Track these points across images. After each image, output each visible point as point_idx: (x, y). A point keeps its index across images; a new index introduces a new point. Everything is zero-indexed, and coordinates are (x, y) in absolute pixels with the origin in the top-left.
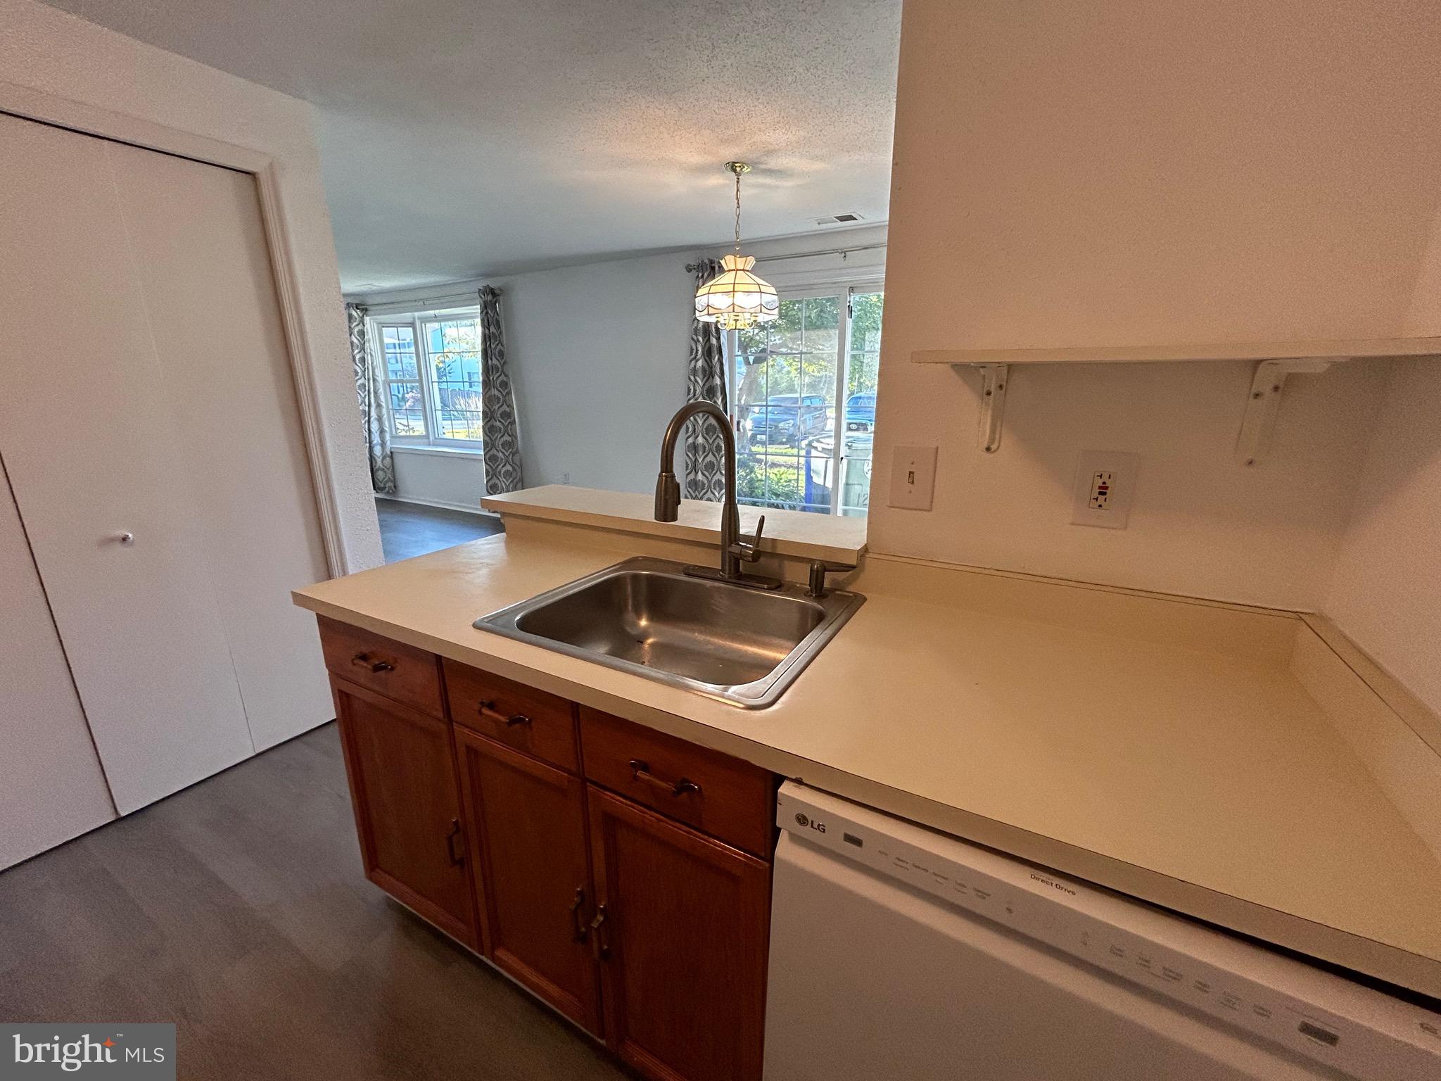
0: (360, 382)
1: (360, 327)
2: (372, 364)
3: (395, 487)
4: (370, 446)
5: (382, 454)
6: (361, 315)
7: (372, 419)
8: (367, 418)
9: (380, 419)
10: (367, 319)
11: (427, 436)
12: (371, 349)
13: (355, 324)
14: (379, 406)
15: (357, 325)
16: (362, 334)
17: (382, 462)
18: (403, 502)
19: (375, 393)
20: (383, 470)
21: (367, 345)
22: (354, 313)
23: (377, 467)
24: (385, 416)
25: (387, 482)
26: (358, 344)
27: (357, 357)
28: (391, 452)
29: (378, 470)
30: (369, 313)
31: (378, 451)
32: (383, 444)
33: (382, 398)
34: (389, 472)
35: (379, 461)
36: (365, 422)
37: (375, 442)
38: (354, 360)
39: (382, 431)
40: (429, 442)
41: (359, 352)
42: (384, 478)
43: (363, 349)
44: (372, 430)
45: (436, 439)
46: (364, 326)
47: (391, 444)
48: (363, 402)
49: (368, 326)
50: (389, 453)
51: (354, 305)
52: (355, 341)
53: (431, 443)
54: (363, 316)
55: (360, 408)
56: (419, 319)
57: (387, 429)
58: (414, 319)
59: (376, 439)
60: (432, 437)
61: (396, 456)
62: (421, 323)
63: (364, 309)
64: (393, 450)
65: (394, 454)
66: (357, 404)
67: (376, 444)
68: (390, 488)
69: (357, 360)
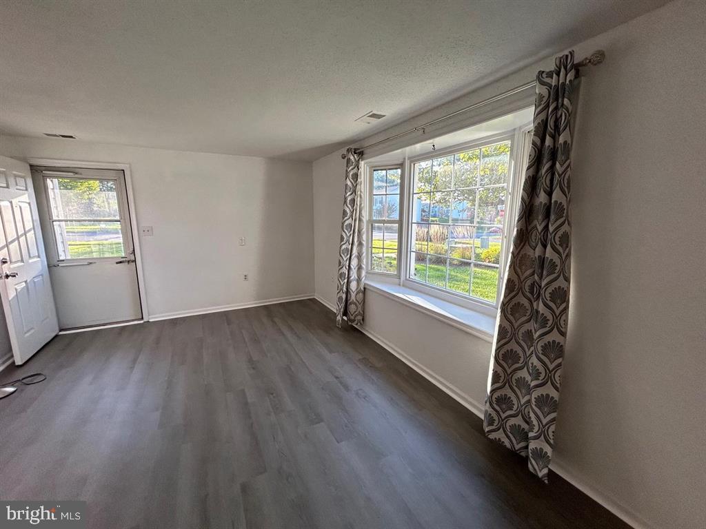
0: (347, 222)
1: (355, 170)
2: (360, 205)
3: (363, 320)
4: (348, 281)
5: (357, 289)
6: (357, 159)
7: (353, 257)
8: (349, 256)
9: (359, 257)
10: (362, 163)
11: (399, 276)
12: (361, 192)
13: (350, 168)
14: (360, 244)
15: (352, 169)
16: (356, 176)
17: (356, 297)
18: (368, 337)
19: (359, 232)
20: (355, 304)
21: (358, 187)
22: (352, 158)
23: (351, 300)
24: (364, 254)
25: (357, 315)
26: (351, 187)
27: (349, 199)
28: (365, 288)
29: (350, 304)
30: (364, 156)
31: (353, 286)
32: (359, 280)
33: (364, 237)
34: (360, 306)
35: (353, 295)
36: (347, 260)
37: (352, 278)
38: (345, 202)
39: (360, 268)
40: (400, 282)
41: (351, 194)
42: (355, 312)
43: (354, 191)
44: (352, 267)
45: (406, 279)
46: (359, 169)
47: (365, 280)
48: (348, 241)
49: (362, 170)
50: (362, 289)
51: (353, 151)
52: (349, 183)
53: (402, 284)
54: (359, 160)
55: (344, 247)
56: (409, 158)
57: (364, 266)
58: (405, 159)
59: (354, 275)
60: (403, 278)
61: (368, 293)
62: (411, 162)
63: (360, 154)
64: (366, 287)
65: (367, 290)
66: (342, 243)
67: (353, 280)
68: (359, 321)
69: (348, 202)
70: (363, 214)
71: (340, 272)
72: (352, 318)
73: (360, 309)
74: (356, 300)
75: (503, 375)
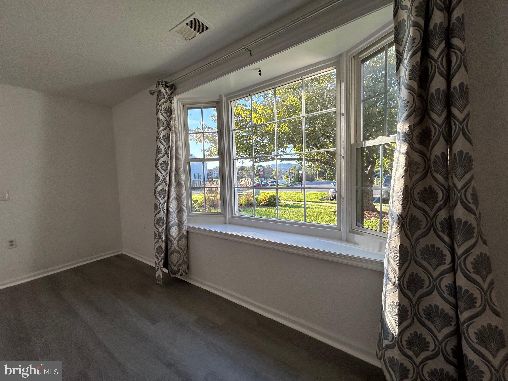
0: (162, 160)
1: (168, 104)
2: (176, 142)
3: (188, 268)
4: (167, 227)
5: (178, 235)
6: (169, 93)
7: (171, 199)
8: (166, 198)
9: (179, 199)
10: (175, 99)
11: (223, 214)
12: (175, 128)
13: (162, 101)
14: (179, 184)
15: (165, 102)
16: (169, 111)
17: (178, 244)
18: (193, 285)
19: (177, 171)
20: (178, 252)
21: (172, 122)
22: (163, 90)
23: (173, 249)
24: (184, 195)
25: (180, 265)
26: (164, 121)
27: (162, 134)
28: (187, 232)
29: (172, 252)
30: (177, 91)
31: (174, 231)
32: (180, 224)
33: (182, 176)
34: (183, 254)
35: (175, 242)
36: (164, 202)
37: (172, 223)
38: (158, 137)
39: (180, 210)
40: (226, 220)
41: (165, 129)
42: (178, 261)
43: (168, 127)
44: (171, 210)
45: (232, 217)
46: (172, 103)
47: (187, 223)
48: (164, 180)
49: (175, 105)
50: (185, 233)
51: (164, 83)
52: (161, 117)
53: (228, 222)
54: (171, 94)
55: (160, 188)
56: (225, 96)
57: (185, 208)
58: (221, 96)
59: (174, 219)
60: (228, 215)
61: (191, 236)
62: (228, 100)
63: (173, 88)
64: (189, 230)
65: (190, 235)
66: (158, 183)
67: (173, 225)
68: (183, 271)
69: (162, 137)
70: (179, 152)
71: (156, 219)
72: (175, 268)
73: (184, 257)
74: (178, 247)
75: (409, 308)
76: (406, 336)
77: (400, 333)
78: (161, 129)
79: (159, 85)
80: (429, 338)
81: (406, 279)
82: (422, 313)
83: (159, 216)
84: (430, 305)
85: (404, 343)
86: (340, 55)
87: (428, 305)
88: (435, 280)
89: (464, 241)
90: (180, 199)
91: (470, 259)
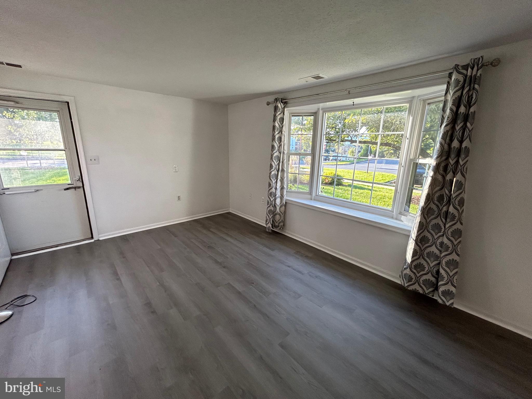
0: (275, 155)
2: (284, 142)
3: (284, 225)
4: (275, 198)
5: (280, 203)
6: (283, 107)
7: (278, 180)
8: (276, 180)
10: (286, 110)
11: (310, 193)
12: (284, 132)
13: (278, 113)
14: (283, 171)
15: (280, 114)
16: (282, 120)
17: (280, 209)
18: (287, 236)
19: (283, 162)
20: (280, 214)
21: (283, 128)
22: (279, 105)
23: (276, 212)
24: (285, 179)
25: (280, 223)
26: (279, 128)
27: (277, 137)
28: (286, 203)
29: (276, 214)
30: (288, 105)
31: (278, 201)
32: (282, 197)
34: (282, 216)
35: (278, 208)
36: (275, 182)
37: (277, 196)
38: (274, 139)
39: (282, 188)
40: (312, 197)
41: (278, 133)
42: (279, 220)
43: (281, 131)
44: (277, 187)
45: (316, 195)
46: (284, 114)
47: (286, 196)
48: (275, 168)
50: (284, 203)
51: (280, 100)
52: (277, 125)
53: (313, 199)
54: (284, 108)
55: (273, 173)
56: (322, 109)
57: (285, 187)
58: (319, 109)
59: (278, 194)
60: (314, 194)
61: (288, 206)
62: (323, 112)
63: (285, 103)
64: (287, 201)
65: (287, 204)
66: (272, 170)
67: (278, 197)
68: (281, 227)
69: (276, 139)
70: (285, 149)
71: (269, 192)
72: (277, 224)
73: (282, 218)
74: (280, 211)
75: (419, 251)
76: (414, 263)
77: (412, 262)
78: (277, 133)
79: (277, 102)
80: (426, 266)
81: (420, 237)
82: (425, 254)
83: (271, 191)
84: (430, 251)
85: (413, 266)
86: (413, 97)
87: (429, 251)
88: (435, 240)
89: (450, 222)
90: (283, 181)
91: (451, 230)
